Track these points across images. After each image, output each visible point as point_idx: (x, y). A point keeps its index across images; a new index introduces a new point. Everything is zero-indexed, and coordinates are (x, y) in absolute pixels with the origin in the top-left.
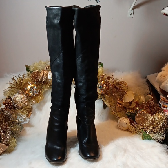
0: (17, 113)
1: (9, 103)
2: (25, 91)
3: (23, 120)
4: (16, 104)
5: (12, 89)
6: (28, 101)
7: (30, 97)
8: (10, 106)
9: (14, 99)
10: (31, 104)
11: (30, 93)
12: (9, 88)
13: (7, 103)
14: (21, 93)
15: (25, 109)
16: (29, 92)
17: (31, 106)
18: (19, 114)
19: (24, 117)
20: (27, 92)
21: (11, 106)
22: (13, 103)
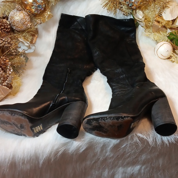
0: (17, 39)
1: (4, 26)
2: (26, 6)
3: (26, 48)
4: (15, 26)
5: (8, 4)
6: (31, 20)
7: (33, 14)
8: (6, 29)
9: (11, 19)
10: (35, 24)
11: (33, 8)
12: (3, 3)
13: (2, 26)
14: (20, 10)
15: (28, 32)
16: (31, 7)
17: (36, 27)
18: (21, 40)
19: (27, 45)
20: (28, 7)
21: (8, 29)
22: (10, 24)
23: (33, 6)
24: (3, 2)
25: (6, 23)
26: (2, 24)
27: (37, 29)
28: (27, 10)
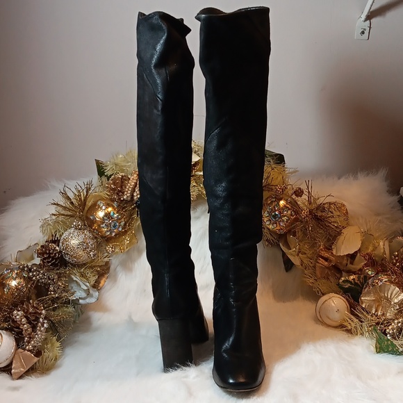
0: (69, 276)
1: (50, 253)
2: (91, 223)
3: (84, 295)
4: (68, 254)
5: (61, 218)
6: (99, 247)
7: (102, 237)
8: (52, 260)
9: (63, 244)
10: (106, 254)
11: (103, 227)
12: (54, 217)
13: (46, 253)
14: (80, 229)
15: (91, 267)
16: (99, 226)
17: (106, 259)
18: (75, 279)
19: (86, 288)
20: (95, 226)
21: (56, 259)
22: (60, 252)
23: (103, 223)
24: (53, 214)
25: (55, 250)
26: (46, 250)
27: (107, 263)
28: (94, 229)
